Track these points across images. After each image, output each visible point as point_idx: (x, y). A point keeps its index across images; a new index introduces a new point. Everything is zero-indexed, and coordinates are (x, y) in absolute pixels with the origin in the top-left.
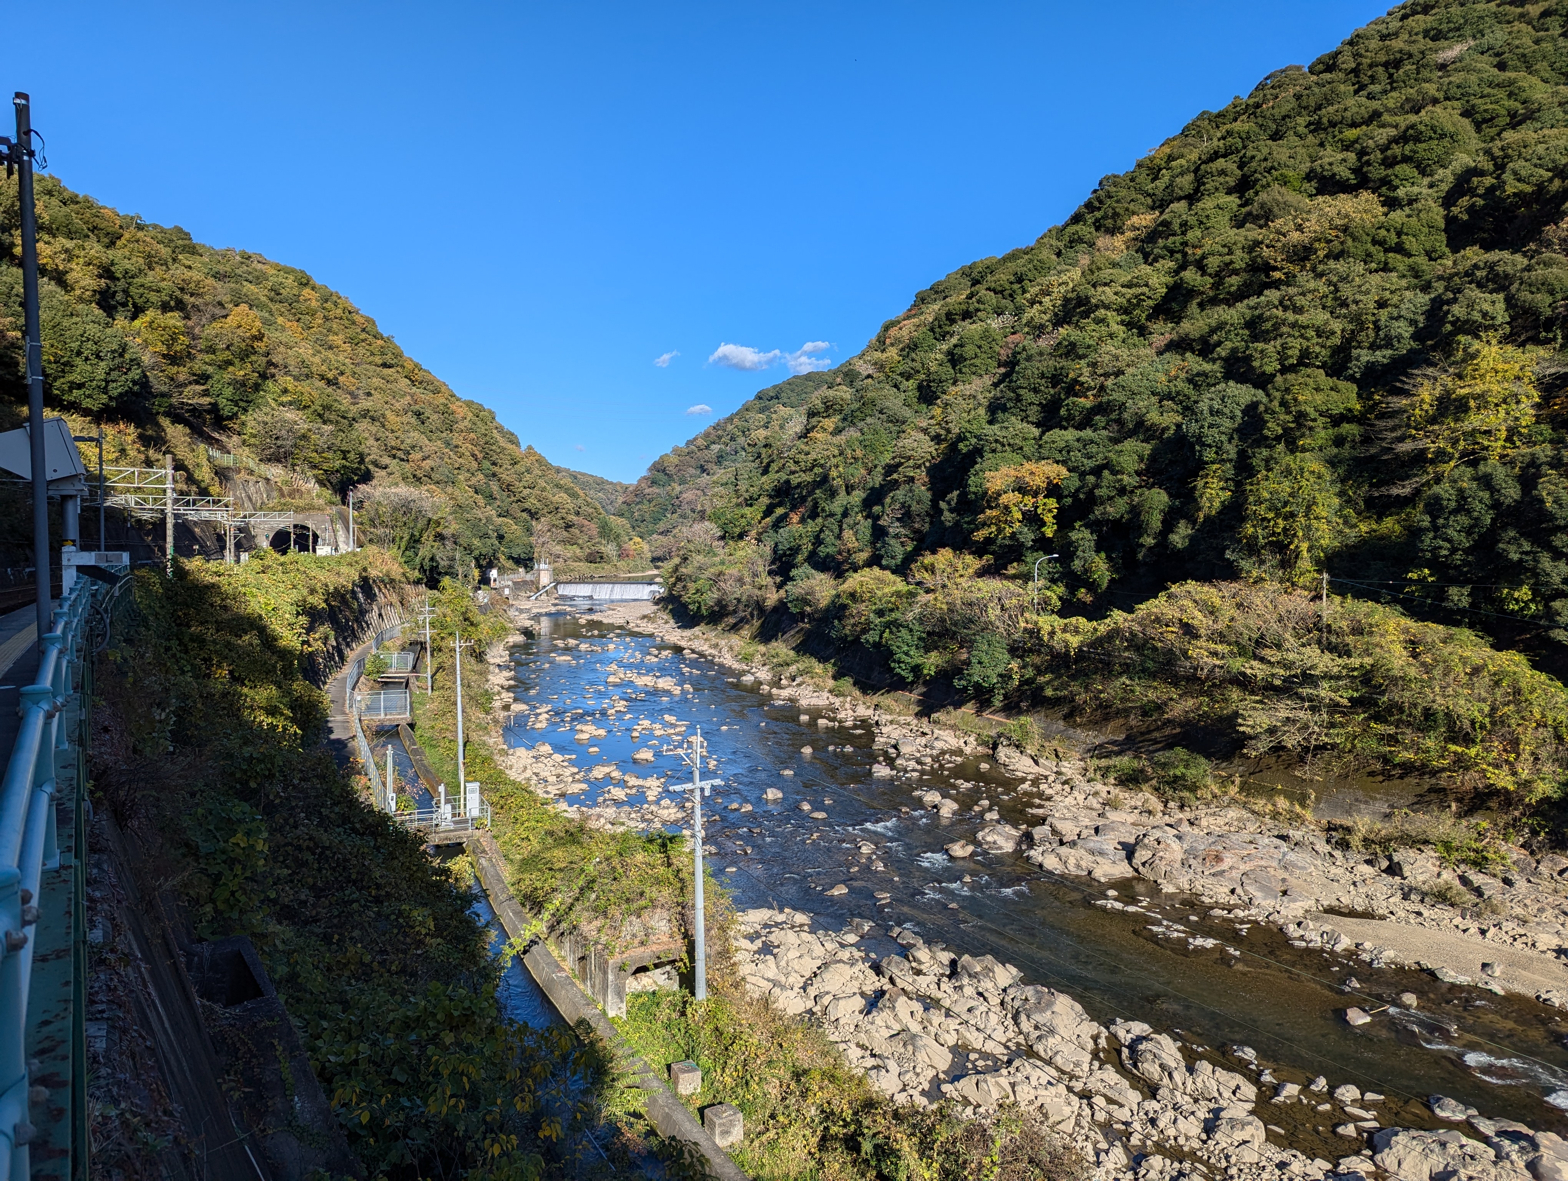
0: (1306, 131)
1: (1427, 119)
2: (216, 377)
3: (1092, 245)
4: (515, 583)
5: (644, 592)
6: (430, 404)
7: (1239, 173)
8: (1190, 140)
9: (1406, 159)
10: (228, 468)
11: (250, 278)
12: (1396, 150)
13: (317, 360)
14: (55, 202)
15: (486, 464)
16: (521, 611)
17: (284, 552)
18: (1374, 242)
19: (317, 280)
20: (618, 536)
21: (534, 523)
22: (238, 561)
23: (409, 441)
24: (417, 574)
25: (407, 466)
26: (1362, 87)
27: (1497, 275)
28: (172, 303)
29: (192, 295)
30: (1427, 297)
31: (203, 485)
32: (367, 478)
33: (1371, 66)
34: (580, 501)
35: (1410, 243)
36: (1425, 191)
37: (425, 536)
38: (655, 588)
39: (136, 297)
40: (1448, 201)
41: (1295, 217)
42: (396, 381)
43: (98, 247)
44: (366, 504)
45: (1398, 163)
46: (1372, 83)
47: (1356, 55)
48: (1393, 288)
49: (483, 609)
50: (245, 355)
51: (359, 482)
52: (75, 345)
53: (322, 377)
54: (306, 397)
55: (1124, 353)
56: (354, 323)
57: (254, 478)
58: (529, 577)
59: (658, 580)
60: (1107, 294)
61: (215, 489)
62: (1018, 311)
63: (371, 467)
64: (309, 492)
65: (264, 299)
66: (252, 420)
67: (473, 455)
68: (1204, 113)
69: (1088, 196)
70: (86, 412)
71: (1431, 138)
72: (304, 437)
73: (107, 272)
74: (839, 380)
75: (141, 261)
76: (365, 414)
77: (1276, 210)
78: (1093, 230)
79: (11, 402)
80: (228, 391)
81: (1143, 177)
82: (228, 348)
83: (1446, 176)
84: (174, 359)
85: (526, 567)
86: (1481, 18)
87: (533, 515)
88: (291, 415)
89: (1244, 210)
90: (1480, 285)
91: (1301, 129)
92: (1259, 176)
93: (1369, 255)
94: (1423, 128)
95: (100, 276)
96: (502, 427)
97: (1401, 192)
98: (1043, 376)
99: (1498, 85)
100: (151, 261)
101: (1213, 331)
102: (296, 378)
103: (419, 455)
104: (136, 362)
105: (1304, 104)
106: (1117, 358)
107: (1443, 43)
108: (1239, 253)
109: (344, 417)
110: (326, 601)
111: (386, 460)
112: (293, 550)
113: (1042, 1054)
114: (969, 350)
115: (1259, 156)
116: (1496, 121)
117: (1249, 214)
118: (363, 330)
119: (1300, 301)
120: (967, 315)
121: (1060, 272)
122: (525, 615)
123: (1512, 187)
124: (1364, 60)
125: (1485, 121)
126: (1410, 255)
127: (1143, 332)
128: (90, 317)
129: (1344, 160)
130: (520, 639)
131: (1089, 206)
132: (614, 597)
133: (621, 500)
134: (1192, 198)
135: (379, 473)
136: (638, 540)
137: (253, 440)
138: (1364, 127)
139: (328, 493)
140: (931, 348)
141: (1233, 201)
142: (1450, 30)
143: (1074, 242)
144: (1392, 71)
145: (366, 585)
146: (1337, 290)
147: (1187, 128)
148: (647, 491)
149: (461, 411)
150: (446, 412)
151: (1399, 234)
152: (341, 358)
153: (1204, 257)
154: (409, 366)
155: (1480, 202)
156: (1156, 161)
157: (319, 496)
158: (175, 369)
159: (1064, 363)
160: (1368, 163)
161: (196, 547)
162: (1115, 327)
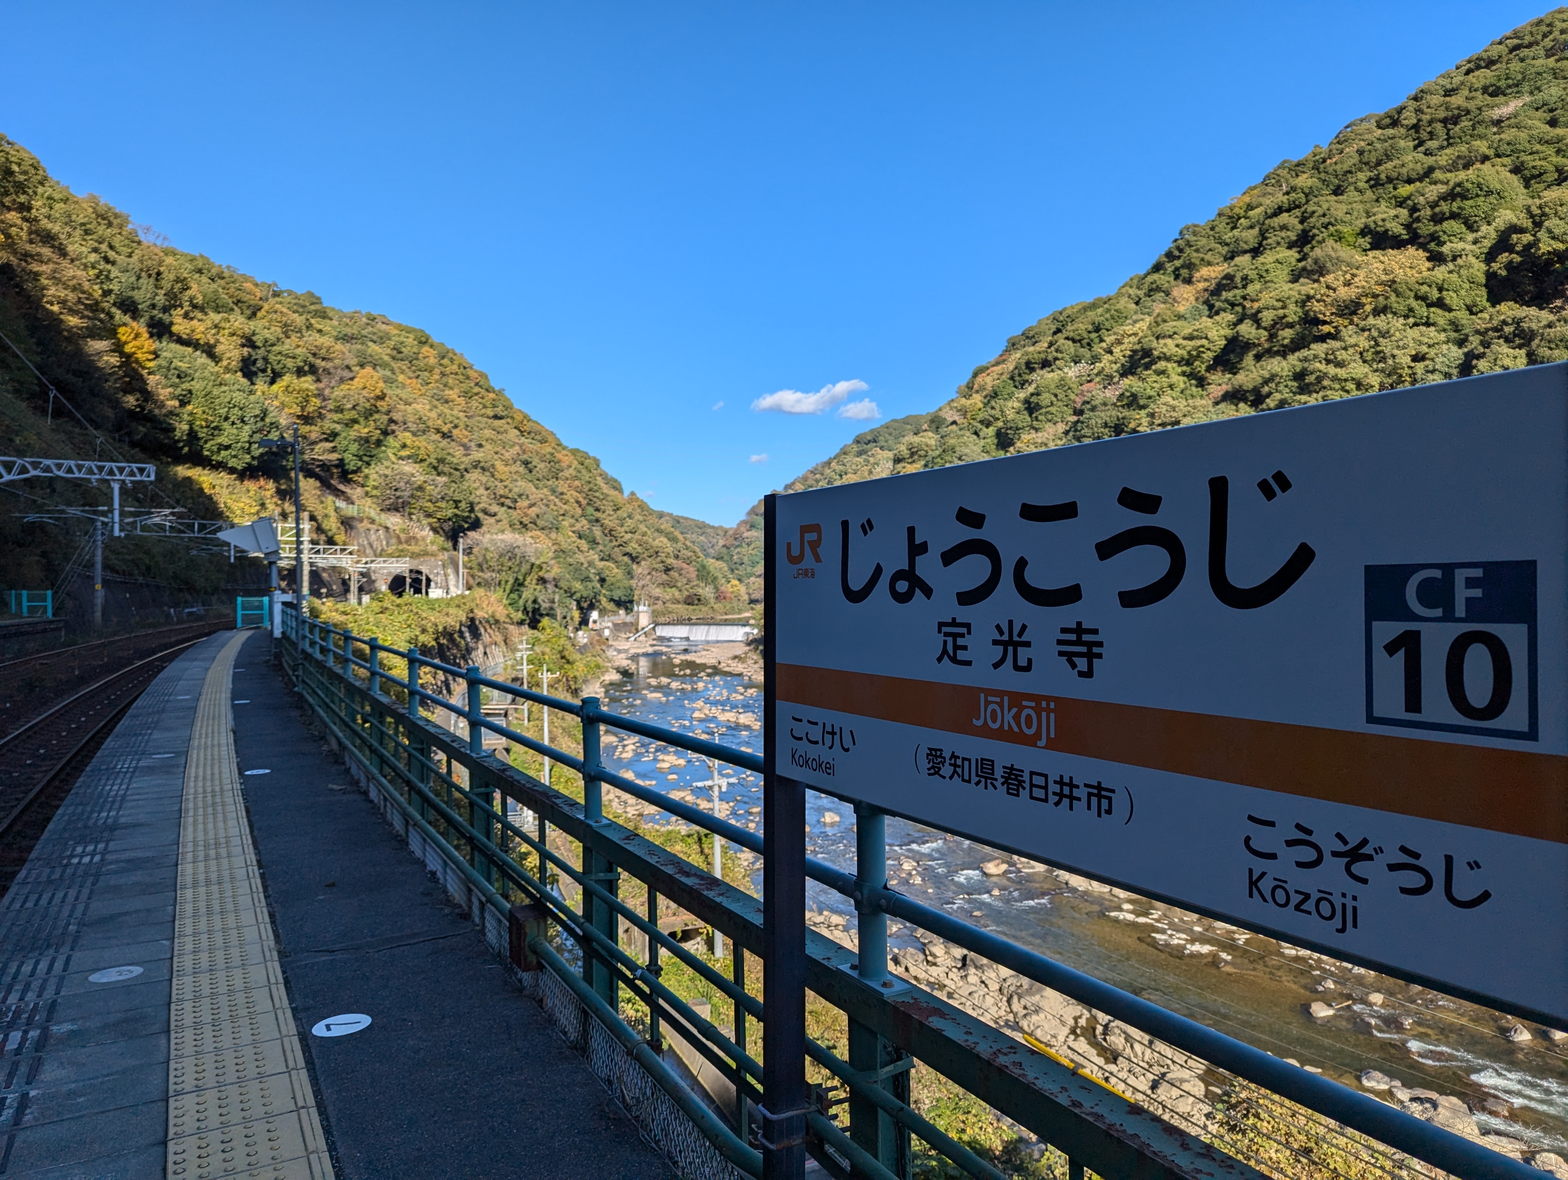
0: (1366, 186)
1: (1473, 177)
2: (344, 434)
3: (1168, 294)
4: (615, 625)
5: (739, 633)
6: (537, 453)
7: (1300, 227)
8: (1269, 189)
9: (1454, 216)
10: (353, 518)
11: (375, 338)
12: (1444, 207)
13: (433, 414)
14: (204, 279)
15: (590, 510)
16: (619, 651)
17: (400, 595)
18: (1417, 297)
19: (435, 339)
20: (715, 578)
21: (635, 566)
22: (360, 603)
23: (516, 490)
24: (520, 615)
25: (514, 514)
26: (1421, 143)
27: (1523, 331)
28: (306, 368)
29: (324, 359)
30: (1461, 351)
31: (330, 534)
32: (476, 525)
33: (1430, 122)
34: (680, 545)
35: (1450, 298)
36: (1469, 247)
37: (528, 579)
38: (747, 629)
39: (275, 363)
40: (1490, 257)
41: (1346, 272)
42: (506, 432)
43: (241, 319)
44: (475, 550)
45: (1447, 219)
46: (1431, 139)
47: (1418, 111)
48: (1431, 342)
49: (583, 649)
50: (369, 414)
51: (469, 529)
52: (223, 411)
53: (438, 431)
54: (422, 451)
55: (1181, 404)
56: (468, 378)
57: (374, 527)
58: (629, 619)
59: (752, 622)
60: (1169, 346)
61: (340, 538)
62: (1095, 359)
63: (481, 515)
64: (424, 539)
65: (386, 358)
66: (374, 473)
67: (578, 502)
68: (1285, 162)
69: (1168, 245)
70: (232, 471)
71: (1478, 196)
72: (420, 488)
73: (249, 342)
74: (925, 427)
75: (279, 330)
76: (476, 465)
77: (1328, 265)
78: (1172, 279)
79: (168, 464)
80: (354, 448)
81: (1221, 227)
82: (354, 408)
83: (1489, 233)
84: (307, 419)
85: (626, 609)
86: (1539, 74)
87: (634, 559)
88: (408, 468)
89: (1300, 265)
90: (1507, 340)
91: (1362, 185)
92: (1315, 231)
93: (1411, 310)
94: (1469, 186)
95: (243, 346)
96: (606, 474)
97: (1445, 249)
98: (1106, 425)
99: (1547, 142)
100: (287, 330)
101: (1266, 382)
102: (414, 434)
103: (526, 503)
104: (275, 425)
105: (1365, 160)
106: (1174, 408)
107: (1501, 99)
108: (1292, 307)
109: (456, 469)
110: (436, 639)
111: (494, 508)
112: (409, 591)
113: (1026, 1028)
114: (1045, 398)
115: (1320, 212)
116: (1544, 177)
117: (1304, 269)
118: (477, 384)
119: (1342, 355)
120: (1046, 364)
121: (1135, 322)
122: (623, 655)
123: (1546, 246)
124: (1424, 117)
125: (1534, 177)
126: (1450, 310)
127: (1201, 382)
128: (236, 387)
129: (1397, 216)
130: (615, 677)
131: (1170, 256)
132: (710, 638)
133: (721, 543)
134: (1256, 252)
135: (487, 521)
136: (736, 582)
137: (375, 492)
138: (1418, 184)
139: (441, 540)
140: (1011, 395)
141: (1293, 255)
142: (1509, 87)
143: (1153, 290)
144: (1450, 126)
145: (473, 626)
146: (1377, 344)
147: (1268, 177)
148: (746, 534)
149: (565, 459)
150: (552, 460)
151: (1440, 289)
152: (455, 412)
153: (1259, 311)
154: (518, 417)
155: (1517, 259)
156: (1237, 210)
157: (432, 543)
158: (308, 428)
159: (1126, 413)
160: (1418, 220)
161: (324, 591)
162: (1176, 378)
